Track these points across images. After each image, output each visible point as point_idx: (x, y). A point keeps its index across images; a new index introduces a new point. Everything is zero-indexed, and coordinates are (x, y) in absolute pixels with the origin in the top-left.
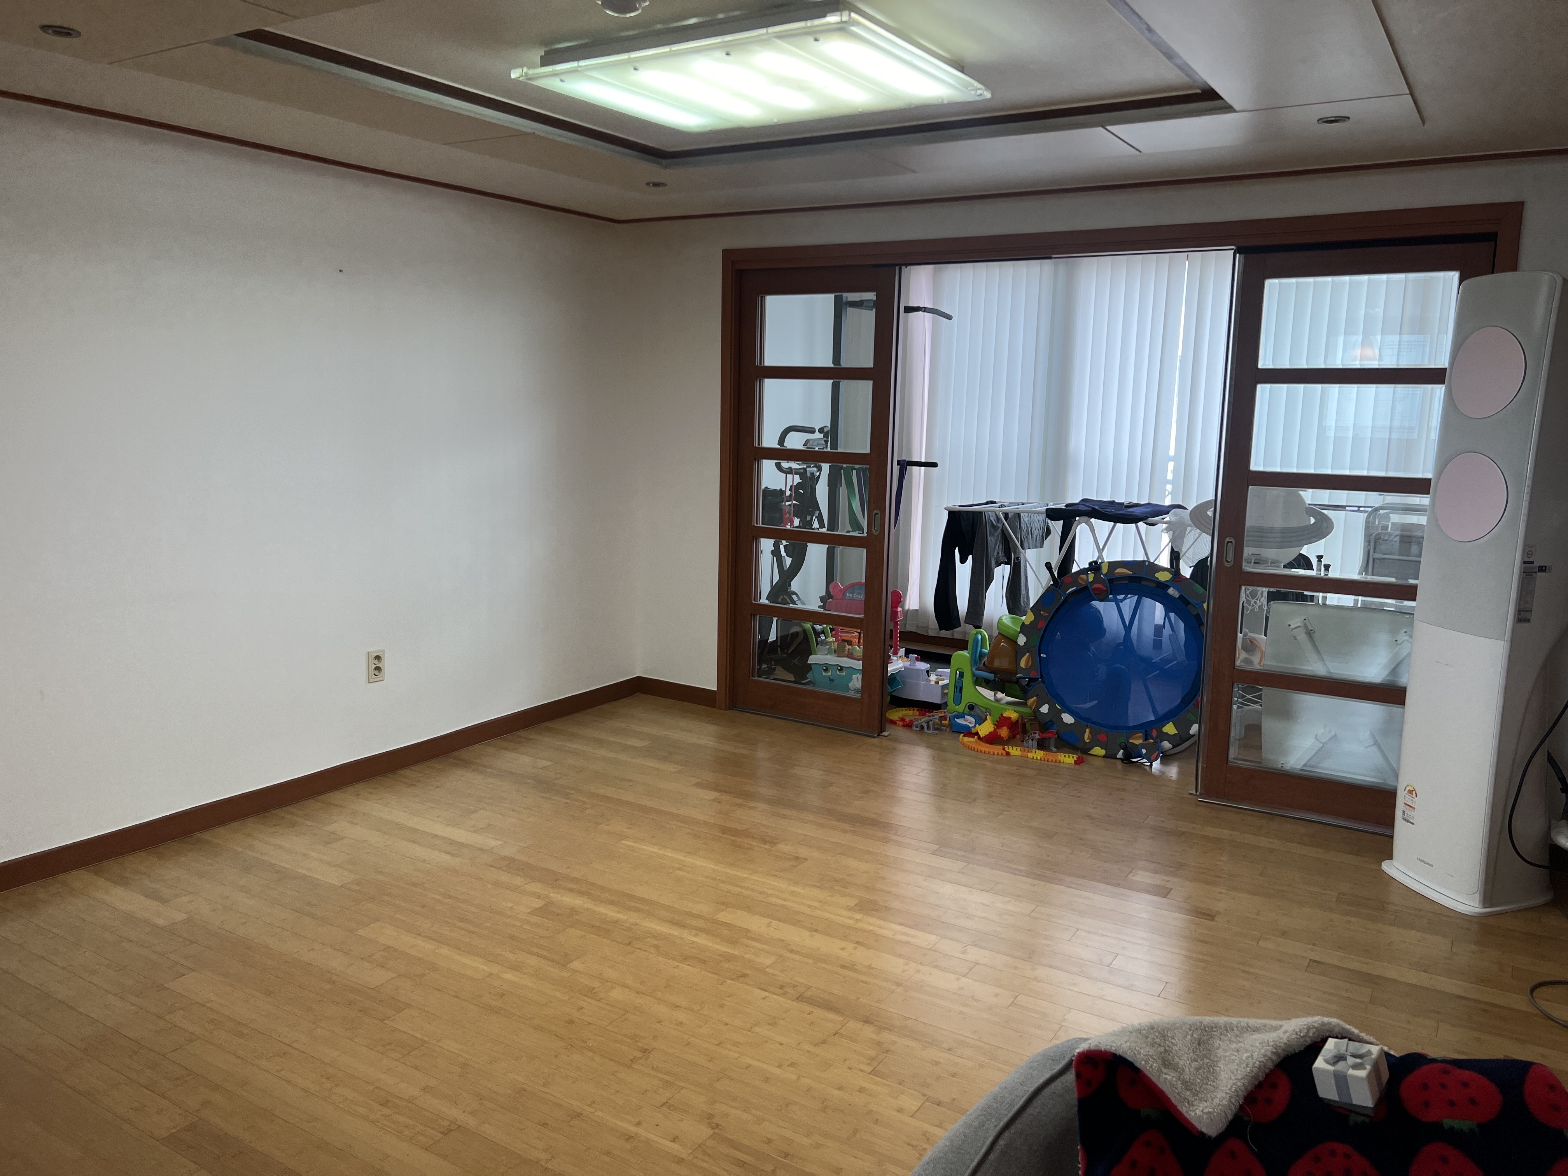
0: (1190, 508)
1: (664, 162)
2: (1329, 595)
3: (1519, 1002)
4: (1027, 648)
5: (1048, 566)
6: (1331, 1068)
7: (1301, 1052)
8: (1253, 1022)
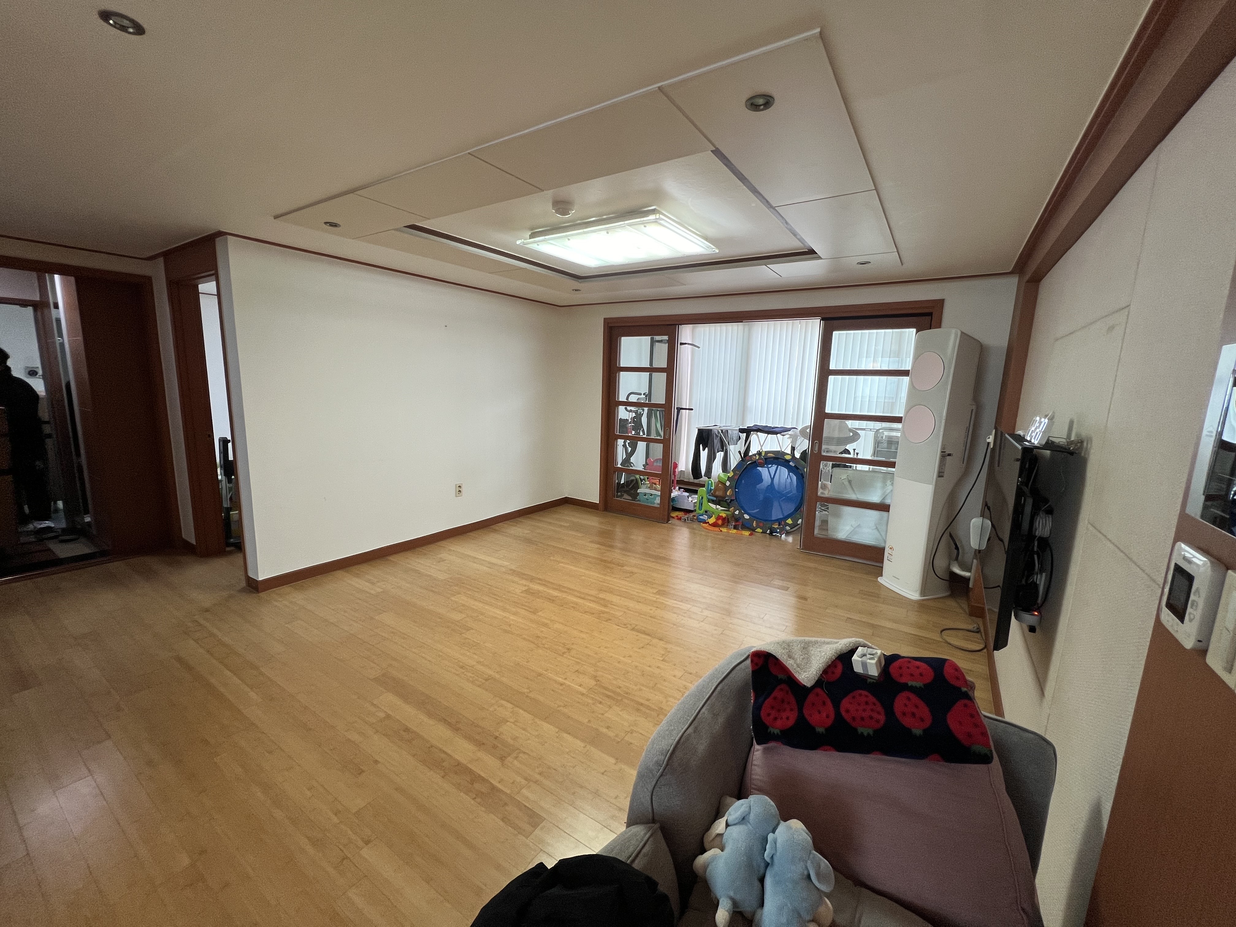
0: (799, 429)
1: (580, 281)
2: (858, 466)
3: (936, 637)
4: (730, 487)
5: (740, 452)
6: (860, 659)
7: (847, 653)
8: (827, 640)
